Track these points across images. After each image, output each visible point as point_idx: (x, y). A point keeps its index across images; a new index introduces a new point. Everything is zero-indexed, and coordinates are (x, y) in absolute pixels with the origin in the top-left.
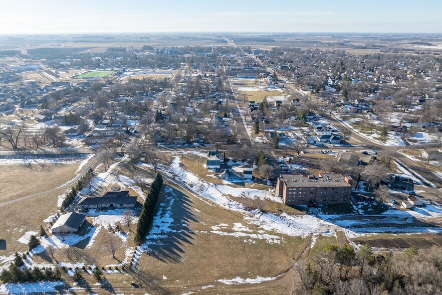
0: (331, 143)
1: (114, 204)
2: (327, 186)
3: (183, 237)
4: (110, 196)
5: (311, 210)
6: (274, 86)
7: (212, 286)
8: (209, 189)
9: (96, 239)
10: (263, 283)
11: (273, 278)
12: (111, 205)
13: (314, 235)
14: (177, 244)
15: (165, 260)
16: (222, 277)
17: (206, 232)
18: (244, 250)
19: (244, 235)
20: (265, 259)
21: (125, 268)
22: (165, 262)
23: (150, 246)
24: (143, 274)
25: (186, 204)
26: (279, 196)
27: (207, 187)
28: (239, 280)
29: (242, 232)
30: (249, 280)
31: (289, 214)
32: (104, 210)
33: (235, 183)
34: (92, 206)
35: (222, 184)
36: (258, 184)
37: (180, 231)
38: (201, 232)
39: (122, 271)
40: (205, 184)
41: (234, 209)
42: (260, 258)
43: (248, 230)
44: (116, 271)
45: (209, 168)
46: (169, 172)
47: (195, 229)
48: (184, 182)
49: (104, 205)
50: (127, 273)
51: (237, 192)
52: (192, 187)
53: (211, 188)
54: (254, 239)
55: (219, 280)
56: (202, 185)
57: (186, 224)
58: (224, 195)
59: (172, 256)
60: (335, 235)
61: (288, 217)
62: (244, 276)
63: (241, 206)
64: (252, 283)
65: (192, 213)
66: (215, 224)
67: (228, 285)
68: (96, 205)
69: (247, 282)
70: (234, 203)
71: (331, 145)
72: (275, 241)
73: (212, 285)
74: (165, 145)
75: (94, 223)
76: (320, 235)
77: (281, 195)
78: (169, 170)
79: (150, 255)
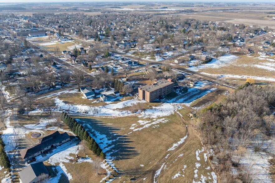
0: (134, 66)
1: (54, 145)
2: (165, 86)
3: (123, 141)
4: (47, 140)
5: (162, 100)
6: (65, 39)
7: (169, 155)
8: (101, 110)
9: (69, 172)
10: (185, 140)
11: (187, 136)
12: (52, 146)
13: (176, 111)
14: (125, 146)
15: (130, 157)
16: (168, 148)
17: (131, 132)
18: (159, 131)
19: (150, 125)
20: (173, 130)
21: (115, 175)
22: (131, 158)
23: (111, 155)
24: (128, 171)
25: (99, 123)
26: (143, 99)
27: (99, 109)
28: (175, 145)
29: (147, 124)
30: (179, 143)
31: (156, 106)
32: (50, 151)
33: (113, 101)
34: (36, 154)
35: (106, 104)
36: (126, 97)
37: (118, 139)
38: (129, 133)
39: (114, 178)
41: (126, 115)
42: (170, 131)
43: (148, 122)
44: (111, 180)
45: (88, 98)
47: (124, 134)
49: (46, 149)
50: (119, 176)
51: (120, 105)
52: (88, 113)
53: (103, 109)
54: (157, 124)
55: (168, 150)
56: (95, 109)
57: (115, 134)
58: (114, 110)
59: (131, 153)
60: (183, 107)
61: (157, 108)
62: (176, 142)
63: (129, 112)
64: (181, 143)
65: (110, 127)
66: (130, 126)
67: (174, 150)
68: (40, 152)
69: (180, 144)
70: (124, 112)
71: (135, 67)
72: (166, 121)
73: (168, 154)
75: (53, 164)
76: (178, 110)
79: (118, 160)
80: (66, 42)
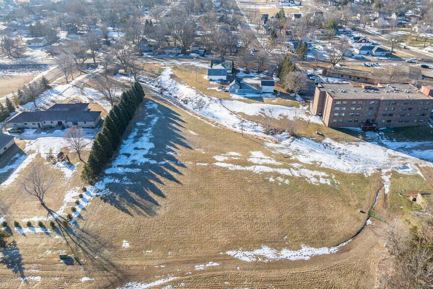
0: (373, 56)
1: (63, 122)
2: (395, 98)
3: (166, 172)
4: (58, 109)
5: (369, 134)
6: (289, 4)
7: (215, 264)
8: (210, 105)
10: (315, 259)
11: (333, 250)
12: (60, 124)
13: (384, 171)
14: (156, 184)
15: (132, 211)
16: (234, 245)
17: (206, 164)
18: (270, 194)
19: (268, 170)
20: (311, 211)
21: (56, 225)
22: (129, 213)
23: (108, 186)
24: (87, 236)
25: (177, 124)
26: (317, 115)
27: (208, 102)
28: (267, 252)
29: (265, 165)
30: (286, 254)
31: (336, 140)
32: (49, 130)
33: (249, 98)
34: (30, 124)
35: (230, 99)
36: (283, 100)
37: (163, 163)
38: (198, 164)
39: (49, 231)
40: (206, 99)
41: (249, 131)
42: (302, 208)
43: (273, 162)
44: (39, 230)
45: (211, 80)
46: (156, 86)
47: (187, 160)
48: (176, 97)
49: (48, 123)
50: (58, 233)
51: (253, 108)
52: (186, 104)
53: (215, 104)
54: (286, 177)
55: (229, 253)
56: (201, 100)
57: (173, 151)
58: (232, 113)
59: (144, 202)
60: (419, 173)
61: (336, 145)
62: (277, 244)
63: (259, 128)
64: (292, 259)
65: (184, 136)
66: (220, 152)
67: (245, 263)
68: (36, 123)
69: (285, 257)
70: (249, 123)
71: (375, 57)
72: (322, 181)
73: (214, 261)
74: (153, 55)
75: (26, 150)
76: (393, 172)
77: (320, 113)
78: (156, 83)
79: (105, 202)
80: (289, 7)
